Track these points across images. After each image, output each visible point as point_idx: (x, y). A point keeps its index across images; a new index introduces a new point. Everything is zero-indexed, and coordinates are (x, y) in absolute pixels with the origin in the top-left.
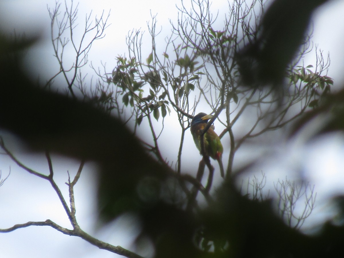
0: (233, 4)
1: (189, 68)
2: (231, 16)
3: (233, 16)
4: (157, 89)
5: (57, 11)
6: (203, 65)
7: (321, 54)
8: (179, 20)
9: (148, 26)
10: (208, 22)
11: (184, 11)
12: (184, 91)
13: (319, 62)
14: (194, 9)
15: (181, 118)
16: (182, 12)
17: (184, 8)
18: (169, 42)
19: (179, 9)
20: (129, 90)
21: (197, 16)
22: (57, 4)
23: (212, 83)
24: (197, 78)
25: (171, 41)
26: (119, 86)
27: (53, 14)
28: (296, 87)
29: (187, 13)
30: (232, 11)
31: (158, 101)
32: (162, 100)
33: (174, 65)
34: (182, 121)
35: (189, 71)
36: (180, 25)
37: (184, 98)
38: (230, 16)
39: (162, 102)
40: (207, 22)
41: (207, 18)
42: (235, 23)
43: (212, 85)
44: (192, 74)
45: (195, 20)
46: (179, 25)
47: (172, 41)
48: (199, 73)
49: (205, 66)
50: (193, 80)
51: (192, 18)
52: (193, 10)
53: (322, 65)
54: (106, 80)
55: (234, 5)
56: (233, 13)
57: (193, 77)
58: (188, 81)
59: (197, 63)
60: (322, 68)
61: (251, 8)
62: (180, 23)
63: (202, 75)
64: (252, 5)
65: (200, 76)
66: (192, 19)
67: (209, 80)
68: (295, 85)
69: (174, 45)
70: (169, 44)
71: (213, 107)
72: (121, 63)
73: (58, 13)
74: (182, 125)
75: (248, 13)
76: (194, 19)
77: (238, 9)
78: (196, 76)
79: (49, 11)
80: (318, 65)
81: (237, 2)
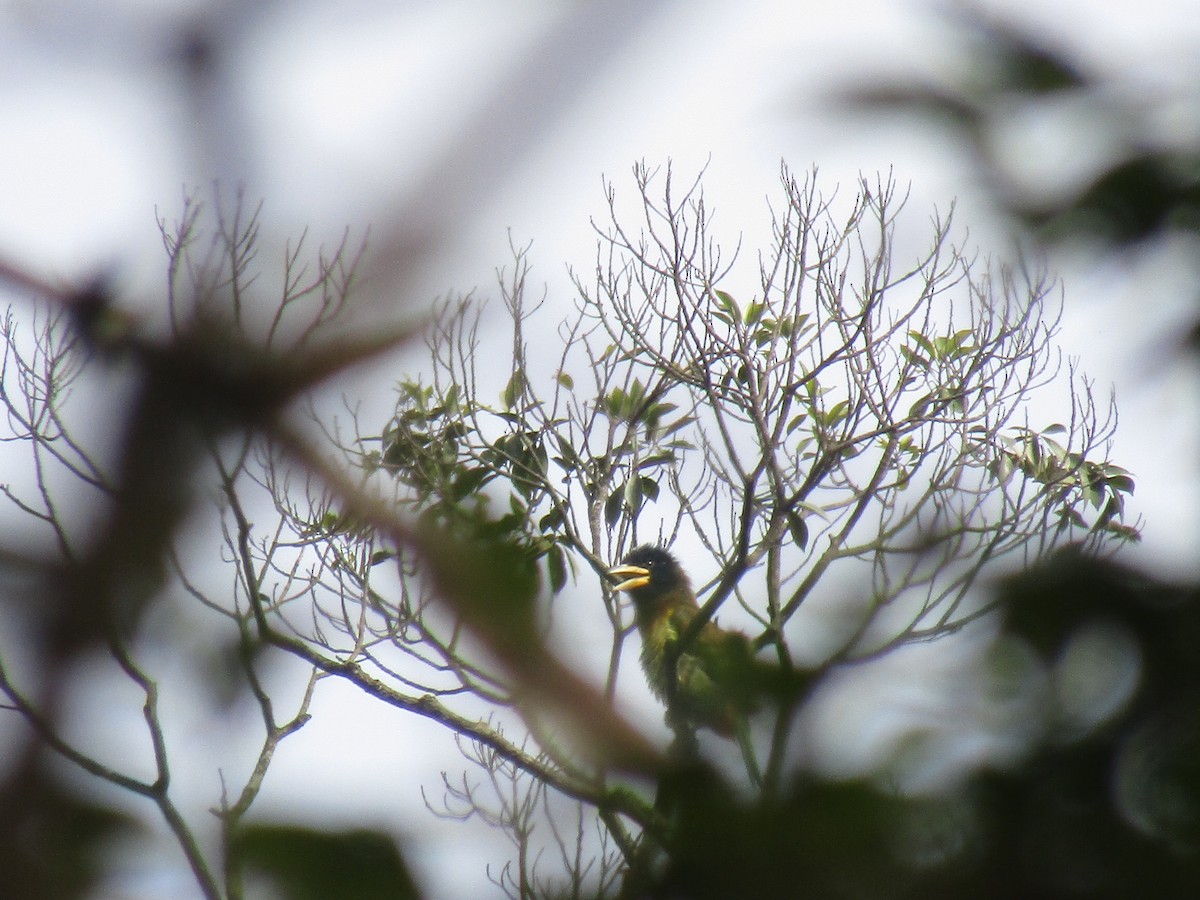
0: (786, 217)
1: (642, 427)
2: (779, 259)
3: (784, 255)
4: (535, 495)
5: (190, 229)
6: (692, 415)
7: (1088, 389)
8: (599, 269)
9: (502, 283)
10: (702, 277)
11: (619, 239)
12: (624, 502)
13: (1079, 420)
14: (653, 230)
15: (611, 595)
16: (612, 242)
17: (618, 229)
18: (573, 340)
19: (601, 233)
20: (439, 496)
21: (666, 256)
22: (187, 204)
23: (719, 475)
24: (668, 458)
25: (578, 335)
26: (402, 480)
27: (175, 238)
28: (1006, 497)
29: (629, 247)
30: (781, 241)
31: (537, 534)
32: (549, 531)
33: (590, 413)
34: (613, 603)
35: (641, 437)
36: (603, 284)
37: (622, 527)
38: (776, 259)
39: (551, 538)
40: (698, 277)
41: (697, 262)
42: (792, 284)
43: (720, 482)
44: (651, 446)
45: (656, 269)
46: (601, 287)
47: (584, 337)
48: (676, 444)
49: (696, 418)
50: (655, 467)
51: (643, 262)
52: (648, 236)
53: (1090, 428)
54: (357, 459)
55: (788, 220)
56: (787, 248)
57: (654, 454)
58: (636, 469)
59: (669, 408)
60: (1091, 439)
61: (847, 231)
62: (606, 279)
63: (689, 453)
64: (852, 220)
65: (678, 453)
66: (646, 268)
67: (713, 468)
68: (1004, 490)
69: (588, 351)
70: (572, 346)
71: (724, 559)
72: (412, 405)
73: (192, 235)
74: (615, 618)
75: (838, 249)
76: (652, 267)
77: (802, 234)
78: (667, 452)
79: (162, 229)
80: (1075, 428)
81: (800, 214)
